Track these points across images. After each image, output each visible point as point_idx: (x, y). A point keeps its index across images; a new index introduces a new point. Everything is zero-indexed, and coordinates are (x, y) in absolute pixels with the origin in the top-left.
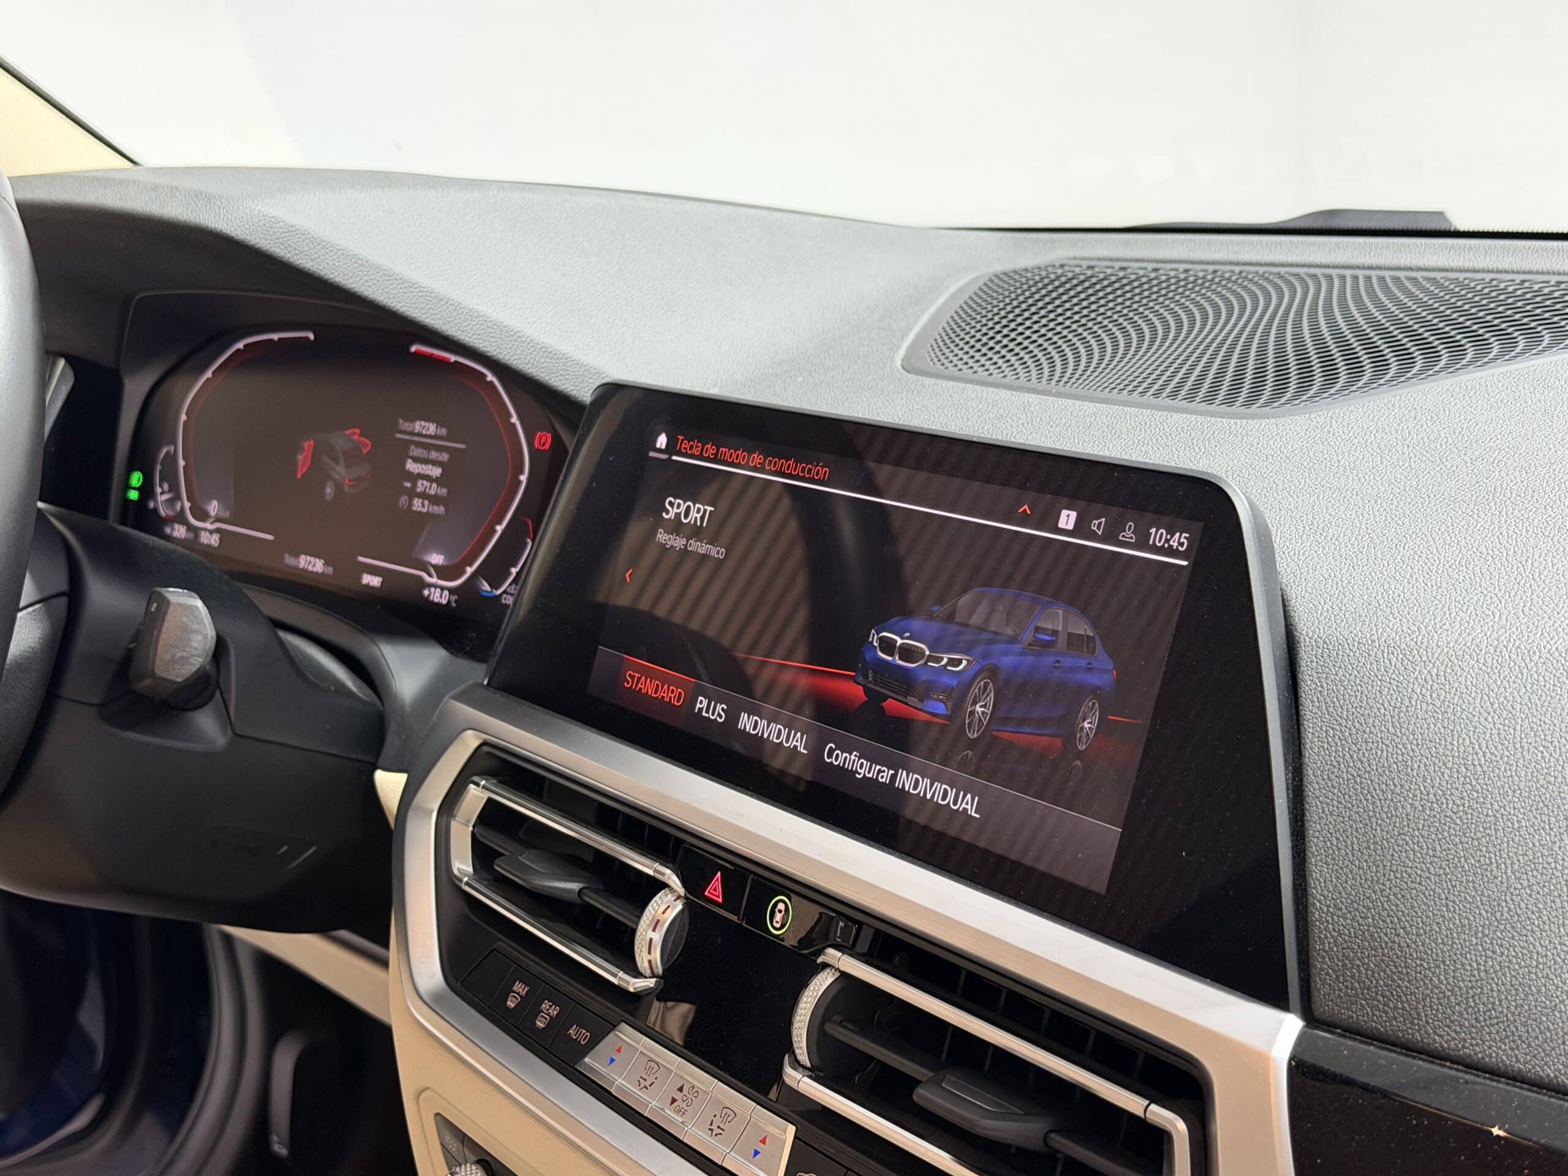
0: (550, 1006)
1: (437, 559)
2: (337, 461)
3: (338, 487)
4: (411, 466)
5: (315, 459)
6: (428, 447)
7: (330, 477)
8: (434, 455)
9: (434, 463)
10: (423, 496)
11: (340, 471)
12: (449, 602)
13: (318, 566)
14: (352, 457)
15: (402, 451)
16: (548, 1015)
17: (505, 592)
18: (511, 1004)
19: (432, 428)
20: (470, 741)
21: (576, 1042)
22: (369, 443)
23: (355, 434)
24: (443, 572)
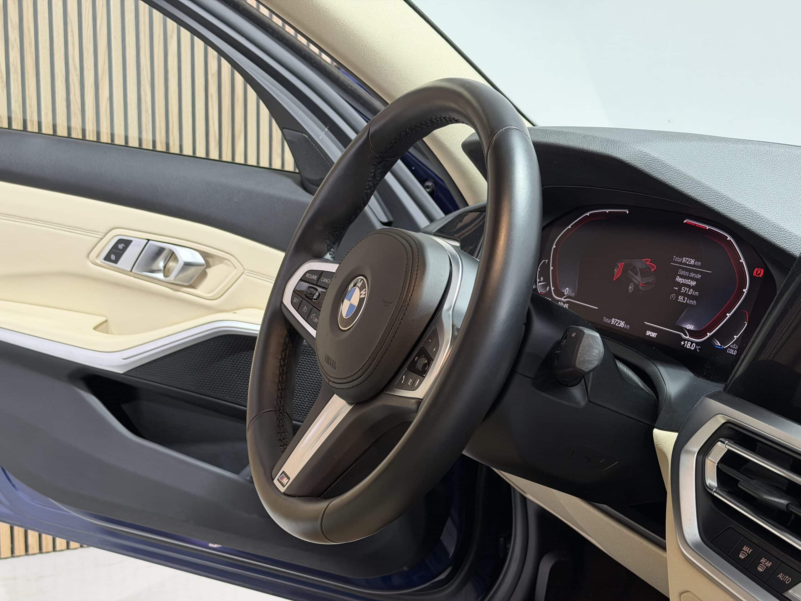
0: (766, 561)
1: (690, 327)
2: (637, 274)
3: (636, 286)
4: (679, 279)
5: (624, 271)
6: (690, 271)
7: (632, 281)
8: (692, 275)
9: (693, 279)
10: (685, 295)
11: (638, 279)
12: (695, 348)
13: (622, 324)
14: (644, 273)
15: (675, 272)
16: (765, 565)
17: (729, 347)
18: (742, 556)
19: (692, 262)
20: (720, 420)
21: (783, 582)
22: (656, 267)
23: (647, 261)
24: (692, 333)
